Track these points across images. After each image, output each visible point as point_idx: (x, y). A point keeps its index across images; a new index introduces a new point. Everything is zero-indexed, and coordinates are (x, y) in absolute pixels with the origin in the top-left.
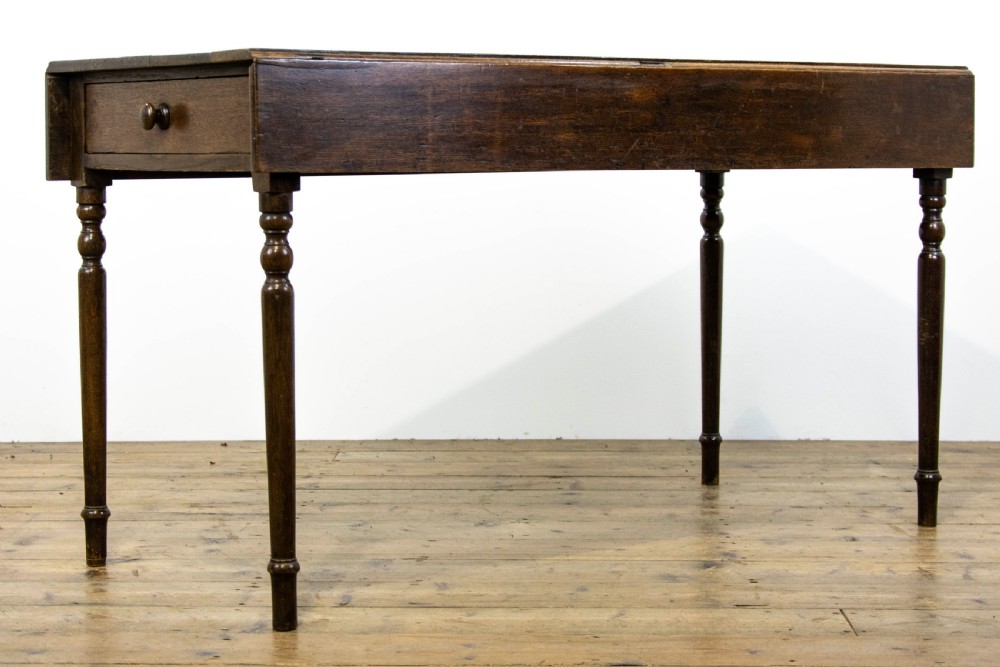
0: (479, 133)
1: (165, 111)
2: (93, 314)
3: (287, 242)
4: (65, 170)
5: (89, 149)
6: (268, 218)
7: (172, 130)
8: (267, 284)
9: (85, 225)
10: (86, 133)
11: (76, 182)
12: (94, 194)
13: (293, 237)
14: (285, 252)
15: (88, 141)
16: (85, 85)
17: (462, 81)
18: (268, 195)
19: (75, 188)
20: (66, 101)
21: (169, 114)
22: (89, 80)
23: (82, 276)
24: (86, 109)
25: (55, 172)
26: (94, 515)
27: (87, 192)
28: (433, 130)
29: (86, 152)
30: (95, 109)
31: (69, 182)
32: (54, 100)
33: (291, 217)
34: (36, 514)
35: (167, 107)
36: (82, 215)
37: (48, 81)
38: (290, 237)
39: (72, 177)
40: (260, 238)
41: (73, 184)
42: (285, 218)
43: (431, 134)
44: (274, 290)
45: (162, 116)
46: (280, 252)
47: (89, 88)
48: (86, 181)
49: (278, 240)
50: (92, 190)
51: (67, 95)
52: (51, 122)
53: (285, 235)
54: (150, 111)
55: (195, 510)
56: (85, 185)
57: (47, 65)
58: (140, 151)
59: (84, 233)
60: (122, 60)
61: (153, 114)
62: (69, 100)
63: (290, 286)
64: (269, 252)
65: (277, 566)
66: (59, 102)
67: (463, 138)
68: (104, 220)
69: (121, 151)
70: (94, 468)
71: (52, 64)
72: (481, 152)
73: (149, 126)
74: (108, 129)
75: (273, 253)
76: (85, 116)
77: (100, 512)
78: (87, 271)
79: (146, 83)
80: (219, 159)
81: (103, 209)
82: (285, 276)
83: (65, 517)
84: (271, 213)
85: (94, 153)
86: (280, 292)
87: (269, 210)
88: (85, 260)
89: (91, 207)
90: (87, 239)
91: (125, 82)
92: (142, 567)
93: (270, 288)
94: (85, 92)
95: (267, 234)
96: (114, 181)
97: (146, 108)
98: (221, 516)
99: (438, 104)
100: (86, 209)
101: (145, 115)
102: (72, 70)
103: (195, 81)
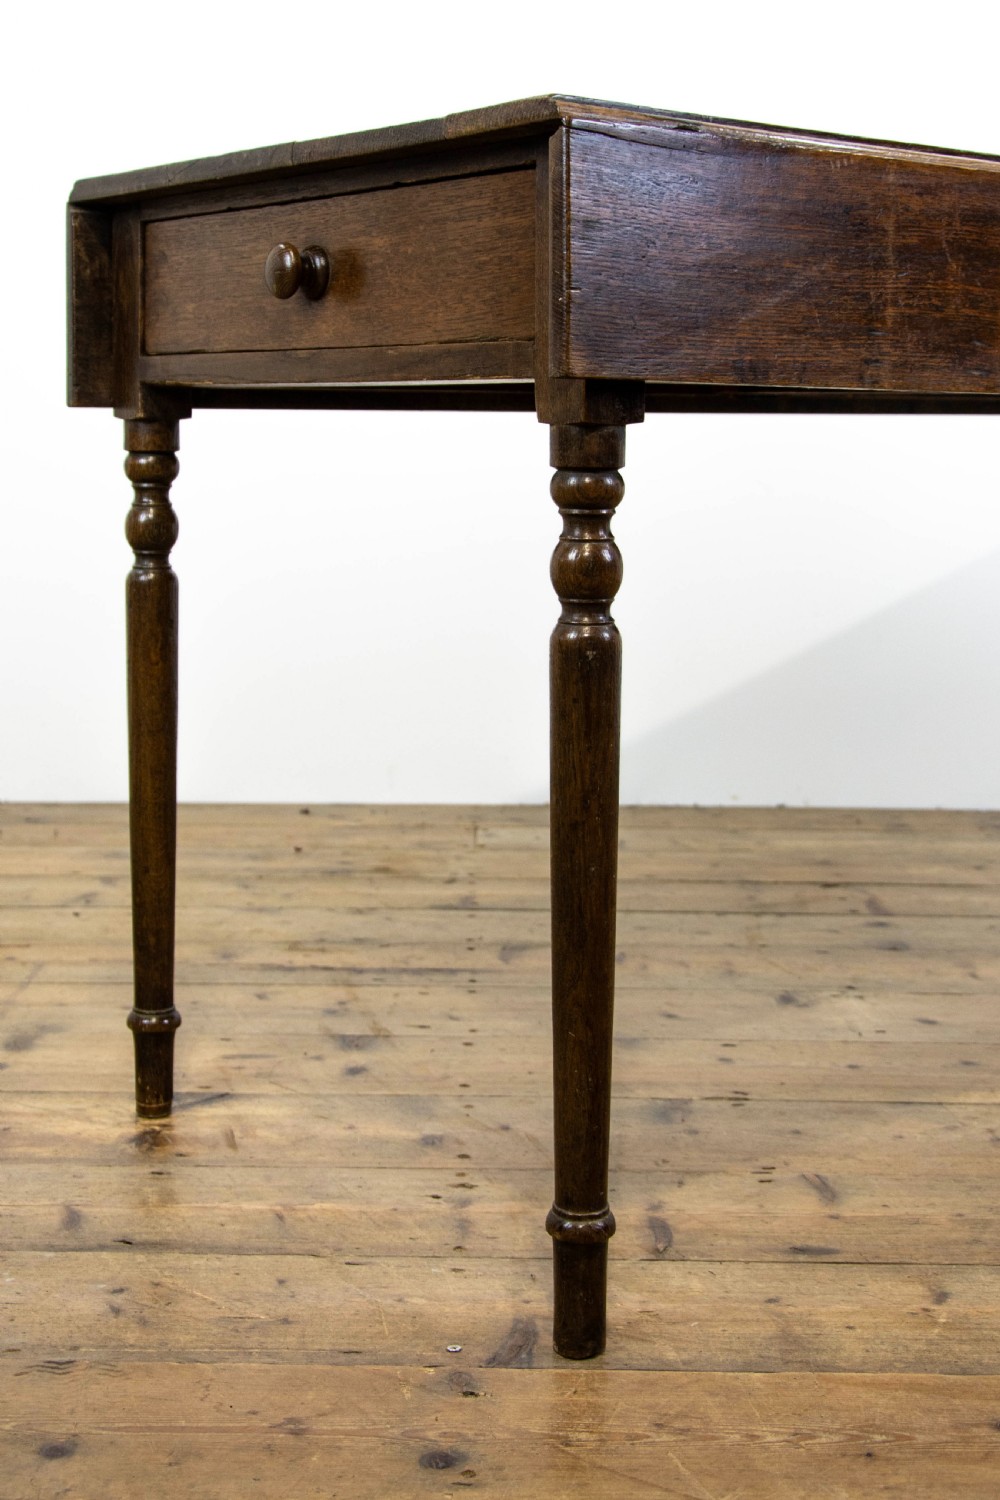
0: (971, 312)
1: (319, 262)
2: (154, 658)
3: (610, 535)
4: (103, 389)
5: (151, 348)
6: (573, 481)
7: (331, 301)
8: (563, 625)
9: (139, 491)
10: (144, 317)
11: (125, 411)
12: (157, 432)
13: (622, 523)
14: (607, 555)
15: (149, 333)
16: (145, 224)
17: (947, 201)
18: (574, 431)
19: (121, 422)
20: (105, 257)
21: (326, 267)
22: (149, 214)
23: (135, 589)
24: (145, 270)
25: (83, 393)
26: (152, 1026)
27: (143, 428)
28: (895, 303)
29: (144, 352)
30: (164, 270)
31: (110, 411)
32: (83, 255)
33: (620, 478)
34: (39, 965)
35: (323, 253)
36: (134, 473)
37: (71, 217)
38: (615, 524)
39: (116, 401)
40: (552, 523)
41: (117, 415)
42: (609, 481)
43: (890, 311)
44: (580, 640)
45: (313, 270)
46: (596, 555)
47: (153, 228)
48: (145, 410)
49: (593, 531)
50: (156, 426)
51: (108, 246)
52: (77, 296)
53: (608, 518)
54: (289, 260)
55: (299, 959)
56: (141, 415)
57: (70, 188)
58: (258, 347)
59: (138, 507)
60: (228, 159)
61: (295, 266)
62: (110, 255)
63: (615, 629)
64: (572, 556)
65: (568, 1224)
66: (92, 259)
67: (945, 321)
68: (175, 483)
69: (218, 348)
70: (152, 940)
71: (80, 185)
72: (974, 352)
73: (283, 294)
74: (190, 307)
75: (581, 560)
76: (144, 283)
77: (162, 1019)
78: (143, 578)
79: (275, 209)
80: (449, 352)
81: (174, 461)
82: (604, 608)
83: (88, 971)
84: (580, 470)
85: (161, 354)
86: (595, 642)
87: (573, 463)
88: (140, 557)
89: (151, 459)
90: (143, 518)
91: (230, 210)
92: (237, 1118)
93: (572, 636)
94: (144, 238)
95: (567, 517)
96: (195, 412)
97: (281, 255)
98: (345, 975)
99: (906, 247)
100: (143, 461)
101: (280, 267)
102: (121, 190)
103: (390, 193)
